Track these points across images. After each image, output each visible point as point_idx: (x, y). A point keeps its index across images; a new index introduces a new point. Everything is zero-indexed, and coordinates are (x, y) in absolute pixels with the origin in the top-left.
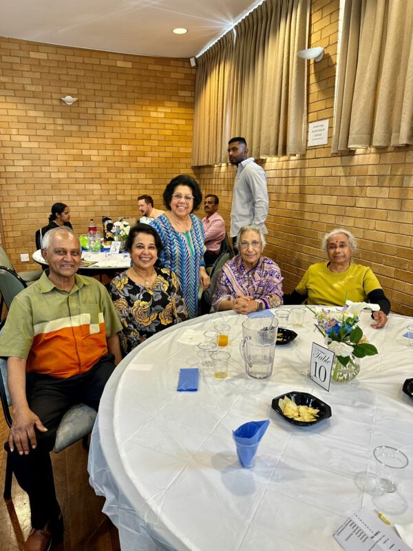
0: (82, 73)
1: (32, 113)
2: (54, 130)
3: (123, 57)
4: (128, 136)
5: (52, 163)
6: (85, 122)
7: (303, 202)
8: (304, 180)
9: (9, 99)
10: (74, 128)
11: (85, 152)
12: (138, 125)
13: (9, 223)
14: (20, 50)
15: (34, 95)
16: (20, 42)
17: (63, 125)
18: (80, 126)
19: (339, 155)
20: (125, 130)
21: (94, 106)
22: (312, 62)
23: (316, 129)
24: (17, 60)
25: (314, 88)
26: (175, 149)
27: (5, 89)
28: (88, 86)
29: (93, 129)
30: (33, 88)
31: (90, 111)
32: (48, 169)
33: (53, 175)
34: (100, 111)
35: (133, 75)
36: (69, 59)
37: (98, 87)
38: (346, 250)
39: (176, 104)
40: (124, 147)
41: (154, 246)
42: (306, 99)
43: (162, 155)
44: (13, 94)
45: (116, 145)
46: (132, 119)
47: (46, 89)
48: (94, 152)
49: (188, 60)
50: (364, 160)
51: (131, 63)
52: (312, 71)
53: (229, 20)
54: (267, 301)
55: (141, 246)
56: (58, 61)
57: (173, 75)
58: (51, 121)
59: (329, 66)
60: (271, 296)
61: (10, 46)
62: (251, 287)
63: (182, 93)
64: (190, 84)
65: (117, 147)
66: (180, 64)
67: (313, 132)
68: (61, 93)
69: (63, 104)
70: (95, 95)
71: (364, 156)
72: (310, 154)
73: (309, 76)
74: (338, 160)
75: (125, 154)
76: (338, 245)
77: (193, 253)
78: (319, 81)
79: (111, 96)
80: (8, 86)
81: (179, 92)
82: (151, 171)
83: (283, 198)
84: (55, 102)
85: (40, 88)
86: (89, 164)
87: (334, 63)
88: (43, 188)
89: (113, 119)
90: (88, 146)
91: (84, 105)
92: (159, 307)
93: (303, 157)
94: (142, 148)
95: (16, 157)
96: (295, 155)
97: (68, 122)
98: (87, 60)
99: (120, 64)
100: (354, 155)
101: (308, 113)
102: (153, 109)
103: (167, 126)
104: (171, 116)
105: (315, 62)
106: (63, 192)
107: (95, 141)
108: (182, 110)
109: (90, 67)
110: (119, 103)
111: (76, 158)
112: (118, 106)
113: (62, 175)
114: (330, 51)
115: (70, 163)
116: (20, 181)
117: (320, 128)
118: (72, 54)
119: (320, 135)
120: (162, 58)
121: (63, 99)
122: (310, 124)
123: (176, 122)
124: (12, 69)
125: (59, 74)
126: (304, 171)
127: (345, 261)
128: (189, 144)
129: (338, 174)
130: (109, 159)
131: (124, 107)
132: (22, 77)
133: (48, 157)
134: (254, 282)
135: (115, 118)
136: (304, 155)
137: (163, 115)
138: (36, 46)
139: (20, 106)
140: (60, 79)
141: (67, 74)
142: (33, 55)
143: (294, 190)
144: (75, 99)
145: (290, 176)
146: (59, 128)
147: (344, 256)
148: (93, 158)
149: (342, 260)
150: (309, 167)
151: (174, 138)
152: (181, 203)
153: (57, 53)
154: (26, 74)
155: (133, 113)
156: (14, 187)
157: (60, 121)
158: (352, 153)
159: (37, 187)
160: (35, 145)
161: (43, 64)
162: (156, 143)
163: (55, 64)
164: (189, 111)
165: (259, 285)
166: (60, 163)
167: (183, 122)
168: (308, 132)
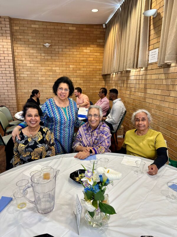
0: (53, 33)
1: (32, 51)
2: (40, 59)
3: (72, 25)
4: (73, 61)
5: (39, 73)
6: (54, 55)
7: (145, 93)
8: (146, 81)
9: (22, 45)
10: (49, 58)
11: (53, 68)
12: (77, 56)
13: (21, 98)
14: (28, 24)
15: (33, 43)
16: (27, 21)
17: (44, 56)
18: (52, 56)
19: (163, 67)
20: (72, 58)
21: (58, 48)
22: (152, 18)
23: (153, 54)
24: (26, 28)
25: (152, 32)
26: (94, 67)
27: (21, 41)
28: (56, 39)
29: (58, 58)
30: (32, 40)
31: (56, 50)
32: (37, 76)
33: (39, 78)
34: (60, 50)
35: (76, 33)
36: (48, 27)
37: (60, 39)
38: (145, 123)
39: (96, 46)
40: (71, 66)
41: (38, 115)
42: (148, 38)
43: (88, 69)
44: (24, 43)
45: (67, 65)
46: (75, 53)
47: (38, 40)
48: (58, 68)
49: (102, 25)
50: (175, 69)
51: (75, 28)
52: (152, 23)
53: (118, 3)
54: (96, 150)
55: (30, 116)
56: (43, 28)
57: (95, 33)
58: (39, 54)
59: (160, 19)
60: (99, 147)
61: (23, 22)
62: (91, 139)
63: (98, 41)
64: (103, 36)
65: (68, 66)
66: (98, 27)
67: (151, 55)
68: (44, 42)
69: (45, 47)
70: (59, 43)
71: (175, 67)
72: (149, 67)
73: (150, 26)
74: (162, 70)
75: (71, 69)
76: (141, 119)
77: (68, 119)
78: (154, 28)
79: (66, 43)
80: (22, 40)
81: (97, 40)
82: (83, 77)
83: (137, 90)
84: (42, 46)
85: (35, 40)
86: (55, 73)
87: (162, 17)
88: (35, 84)
89: (66, 53)
90: (55, 66)
91: (54, 47)
92: (30, 149)
93: (146, 69)
94: (79, 66)
95: (24, 70)
96: (142, 68)
97: (47, 55)
98: (56, 27)
99: (70, 28)
100: (170, 67)
101: (149, 46)
102: (85, 48)
103: (91, 56)
104: (93, 51)
105: (153, 18)
106: (44, 86)
107: (58, 63)
108: (98, 49)
109: (57, 30)
110: (69, 46)
111: (50, 71)
112: (69, 47)
113: (43, 78)
114: (160, 11)
115: (47, 73)
116: (25, 81)
117: (154, 53)
118: (49, 25)
119: (154, 57)
120: (90, 25)
121: (45, 45)
122: (150, 51)
123: (96, 54)
124: (24, 33)
125: (43, 34)
126: (147, 76)
127: (145, 129)
128: (101, 64)
129: (162, 78)
130: (64, 71)
131: (71, 47)
132: (28, 35)
133: (38, 70)
134: (93, 137)
135: (67, 53)
136: (147, 68)
137: (89, 51)
138: (34, 22)
139: (27, 48)
140: (44, 36)
141: (47, 34)
142: (33, 26)
143: (142, 86)
144: (50, 45)
145: (140, 79)
146: (43, 58)
147: (144, 126)
148: (57, 71)
149: (143, 128)
150: (149, 74)
151: (94, 62)
152: (62, 93)
153: (43, 25)
154: (29, 34)
155: (75, 50)
156: (23, 83)
157: (43, 55)
158: (169, 66)
159: (33, 83)
160: (32, 65)
161: (37, 30)
162: (86, 64)
163: (42, 30)
164: (102, 49)
165: (95, 139)
166: (43, 73)
167: (99, 54)
168: (149, 56)
